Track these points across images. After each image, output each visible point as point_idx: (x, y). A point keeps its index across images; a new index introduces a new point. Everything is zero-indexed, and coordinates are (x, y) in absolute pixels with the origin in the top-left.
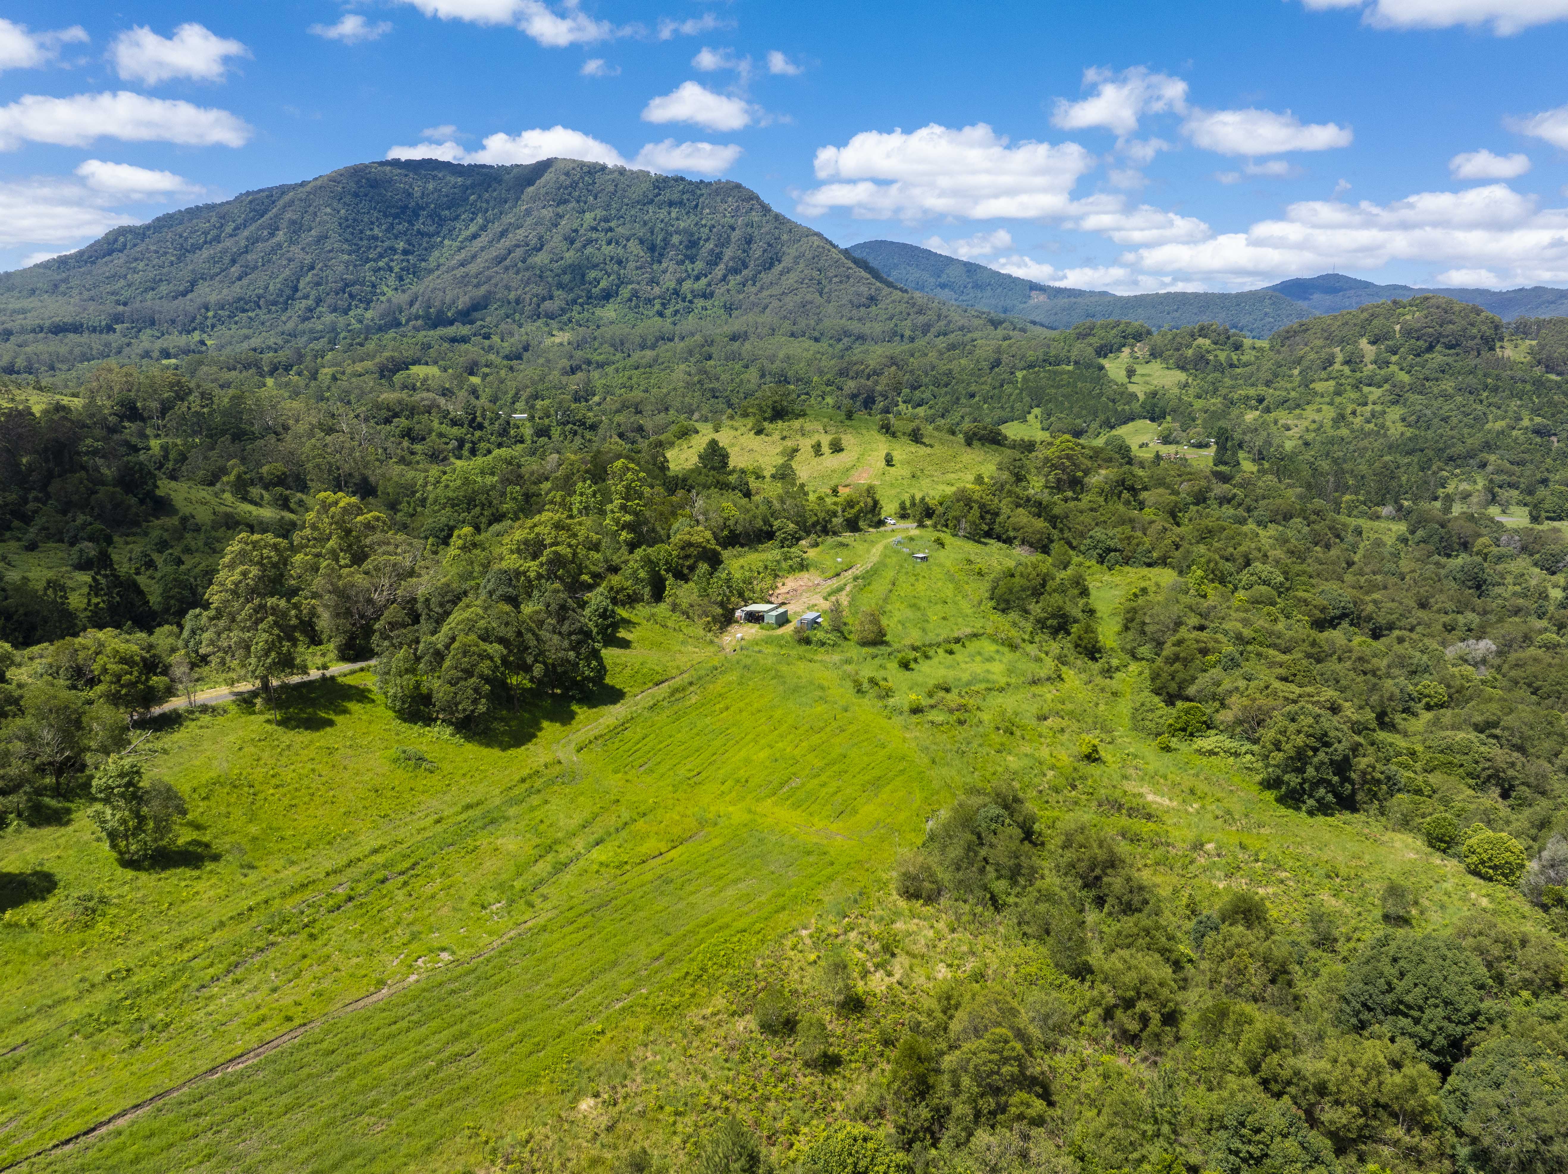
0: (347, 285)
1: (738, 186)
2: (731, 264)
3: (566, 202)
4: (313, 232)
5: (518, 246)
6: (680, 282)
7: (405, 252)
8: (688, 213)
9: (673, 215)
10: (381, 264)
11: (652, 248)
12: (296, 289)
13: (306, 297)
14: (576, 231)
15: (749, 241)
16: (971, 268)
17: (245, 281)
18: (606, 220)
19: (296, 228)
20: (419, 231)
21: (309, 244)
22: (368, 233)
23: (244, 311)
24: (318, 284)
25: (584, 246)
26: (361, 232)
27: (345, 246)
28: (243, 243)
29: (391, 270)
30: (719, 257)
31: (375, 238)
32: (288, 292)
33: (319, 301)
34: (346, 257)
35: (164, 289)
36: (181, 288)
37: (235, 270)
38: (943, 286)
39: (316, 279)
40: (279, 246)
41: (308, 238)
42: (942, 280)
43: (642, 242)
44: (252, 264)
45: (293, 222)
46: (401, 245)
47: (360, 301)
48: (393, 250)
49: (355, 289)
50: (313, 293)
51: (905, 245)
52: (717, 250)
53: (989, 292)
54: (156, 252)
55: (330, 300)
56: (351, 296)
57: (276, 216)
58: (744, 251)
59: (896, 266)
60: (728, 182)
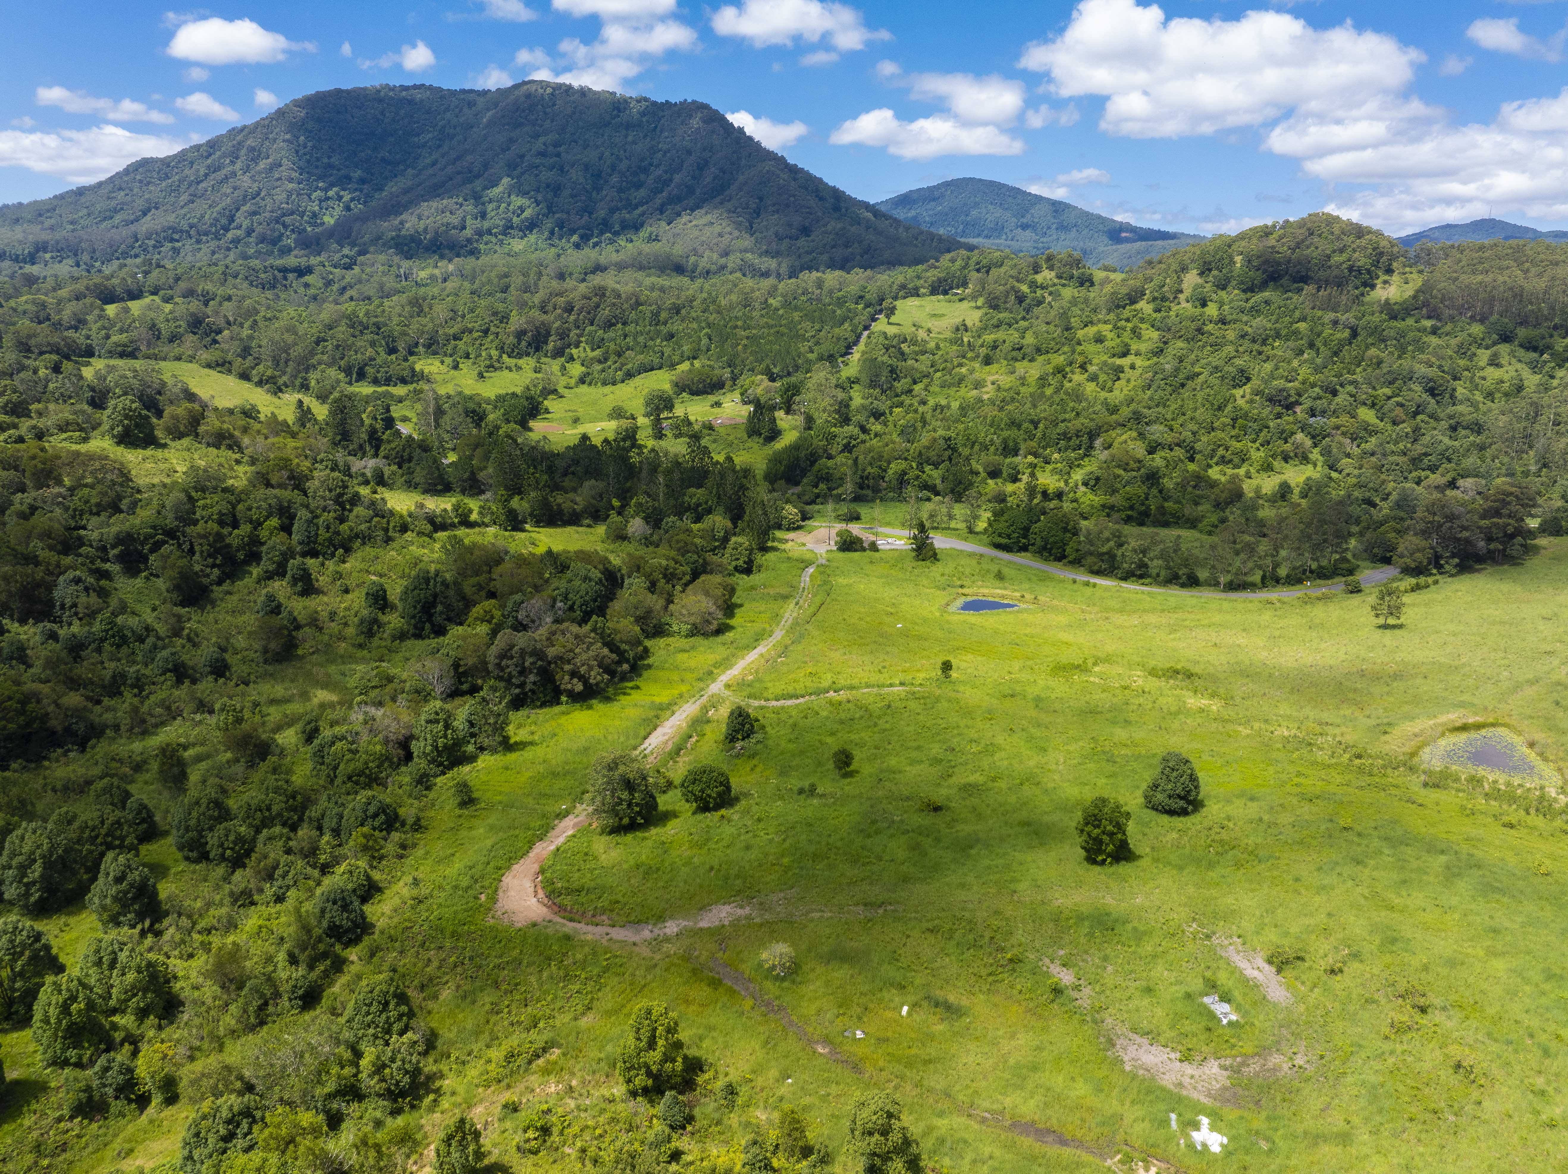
0: (284, 215)
1: (704, 107)
2: (675, 192)
3: (521, 125)
4: (270, 160)
5: (459, 173)
6: (612, 211)
7: (362, 181)
8: (645, 136)
9: (630, 139)
10: (331, 193)
11: (598, 175)
12: (232, 219)
13: (239, 227)
14: (522, 157)
15: (702, 166)
16: (1058, 207)
17: (185, 210)
18: (556, 145)
19: (255, 155)
20: (383, 160)
21: (260, 173)
22: (325, 160)
23: (172, 240)
24: (255, 213)
25: (523, 173)
26: (318, 159)
27: (295, 175)
28: (202, 171)
29: (340, 198)
30: (667, 183)
31: (330, 166)
32: (224, 221)
33: (249, 232)
34: (291, 186)
35: (118, 219)
36: (132, 217)
37: (185, 197)
38: (1024, 227)
39: (254, 208)
40: (234, 174)
41: (262, 165)
42: (1024, 220)
43: (586, 167)
44: (199, 193)
45: (252, 149)
46: (357, 174)
47: (293, 231)
48: (348, 178)
49: (287, 220)
50: (246, 224)
51: (992, 183)
52: (665, 177)
53: (1073, 233)
54: (141, 181)
55: (259, 229)
56: (285, 226)
57: (239, 143)
58: (694, 178)
59: (976, 205)
60: (694, 102)
